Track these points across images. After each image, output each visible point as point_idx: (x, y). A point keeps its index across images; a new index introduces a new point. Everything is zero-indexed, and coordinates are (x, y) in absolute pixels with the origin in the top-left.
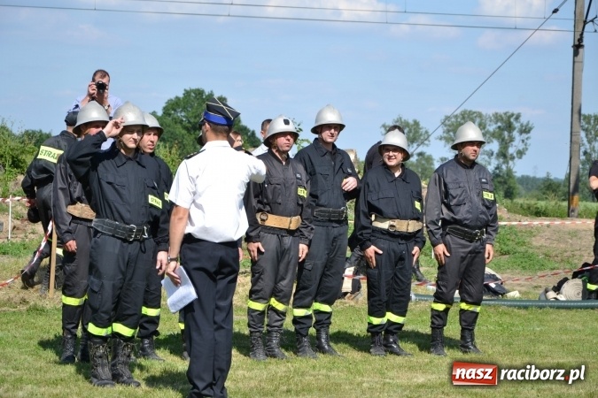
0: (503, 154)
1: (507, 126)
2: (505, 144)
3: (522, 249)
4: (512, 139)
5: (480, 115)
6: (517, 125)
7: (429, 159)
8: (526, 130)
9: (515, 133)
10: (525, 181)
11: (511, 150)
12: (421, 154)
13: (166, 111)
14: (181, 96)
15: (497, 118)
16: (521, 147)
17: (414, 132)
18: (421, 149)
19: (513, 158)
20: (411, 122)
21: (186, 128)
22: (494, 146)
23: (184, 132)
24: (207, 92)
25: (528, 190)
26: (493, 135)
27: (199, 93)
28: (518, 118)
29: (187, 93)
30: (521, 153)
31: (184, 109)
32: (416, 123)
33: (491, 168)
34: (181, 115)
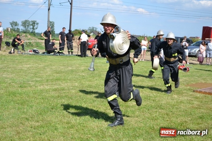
0: (33, 28)
1: (34, 23)
2: (34, 26)
3: (40, 46)
4: (35, 26)
5: (29, 21)
6: (36, 23)
7: (19, 29)
8: (37, 24)
9: (35, 24)
10: (37, 33)
11: (35, 28)
12: (17, 28)
15: (32, 21)
16: (37, 27)
17: (16, 24)
18: (17, 27)
19: (35, 29)
20: (15, 22)
22: (32, 27)
25: (38, 35)
26: (31, 25)
28: (36, 21)
30: (36, 28)
32: (16, 22)
33: (31, 31)
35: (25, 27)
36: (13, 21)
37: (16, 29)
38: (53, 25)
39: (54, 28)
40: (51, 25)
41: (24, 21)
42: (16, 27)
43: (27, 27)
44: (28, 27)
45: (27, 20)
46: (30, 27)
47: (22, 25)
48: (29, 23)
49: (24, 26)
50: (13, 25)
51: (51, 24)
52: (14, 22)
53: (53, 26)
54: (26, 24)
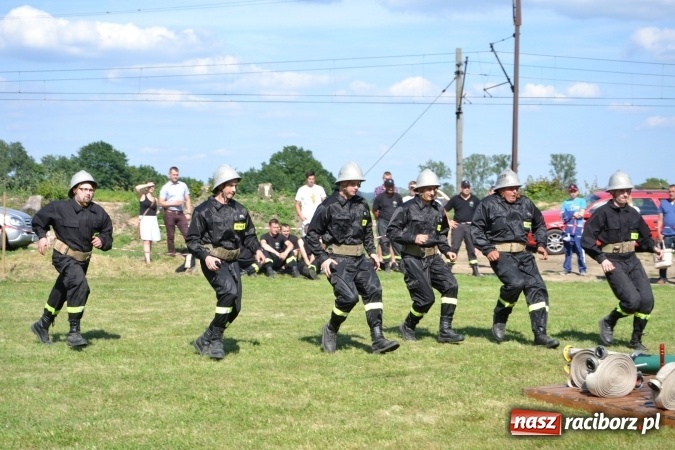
1: (502, 163)
5: (484, 157)
6: (509, 163)
7: (452, 188)
12: (446, 184)
13: (272, 160)
14: (282, 151)
15: (496, 158)
17: (440, 169)
18: (445, 181)
20: (438, 162)
21: (286, 173)
23: (284, 175)
24: (299, 147)
26: (493, 170)
27: (294, 148)
28: (509, 158)
29: (286, 149)
31: (284, 159)
32: (442, 164)
34: (282, 163)
35: (473, 179)
36: (430, 162)
38: (572, 169)
39: (576, 177)
40: (563, 167)
41: (468, 159)
43: (478, 178)
44: (482, 179)
45: (478, 156)
46: (490, 179)
48: (485, 164)
49: (467, 175)
51: (564, 163)
52: (435, 164)
53: (569, 173)
54: (474, 167)
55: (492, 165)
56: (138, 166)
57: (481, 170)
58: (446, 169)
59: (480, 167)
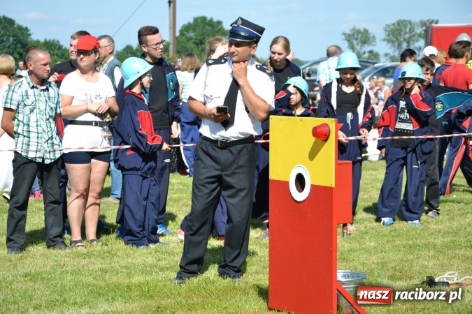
35: (400, 45)
36: (354, 29)
37: (366, 55)
41: (394, 24)
42: (367, 48)
45: (404, 21)
47: (389, 41)
48: (412, 29)
49: (393, 42)
50: (355, 42)
52: (359, 32)
54: (400, 34)
55: (419, 30)
56: (42, 40)
57: (407, 36)
58: (371, 36)
59: (405, 33)
